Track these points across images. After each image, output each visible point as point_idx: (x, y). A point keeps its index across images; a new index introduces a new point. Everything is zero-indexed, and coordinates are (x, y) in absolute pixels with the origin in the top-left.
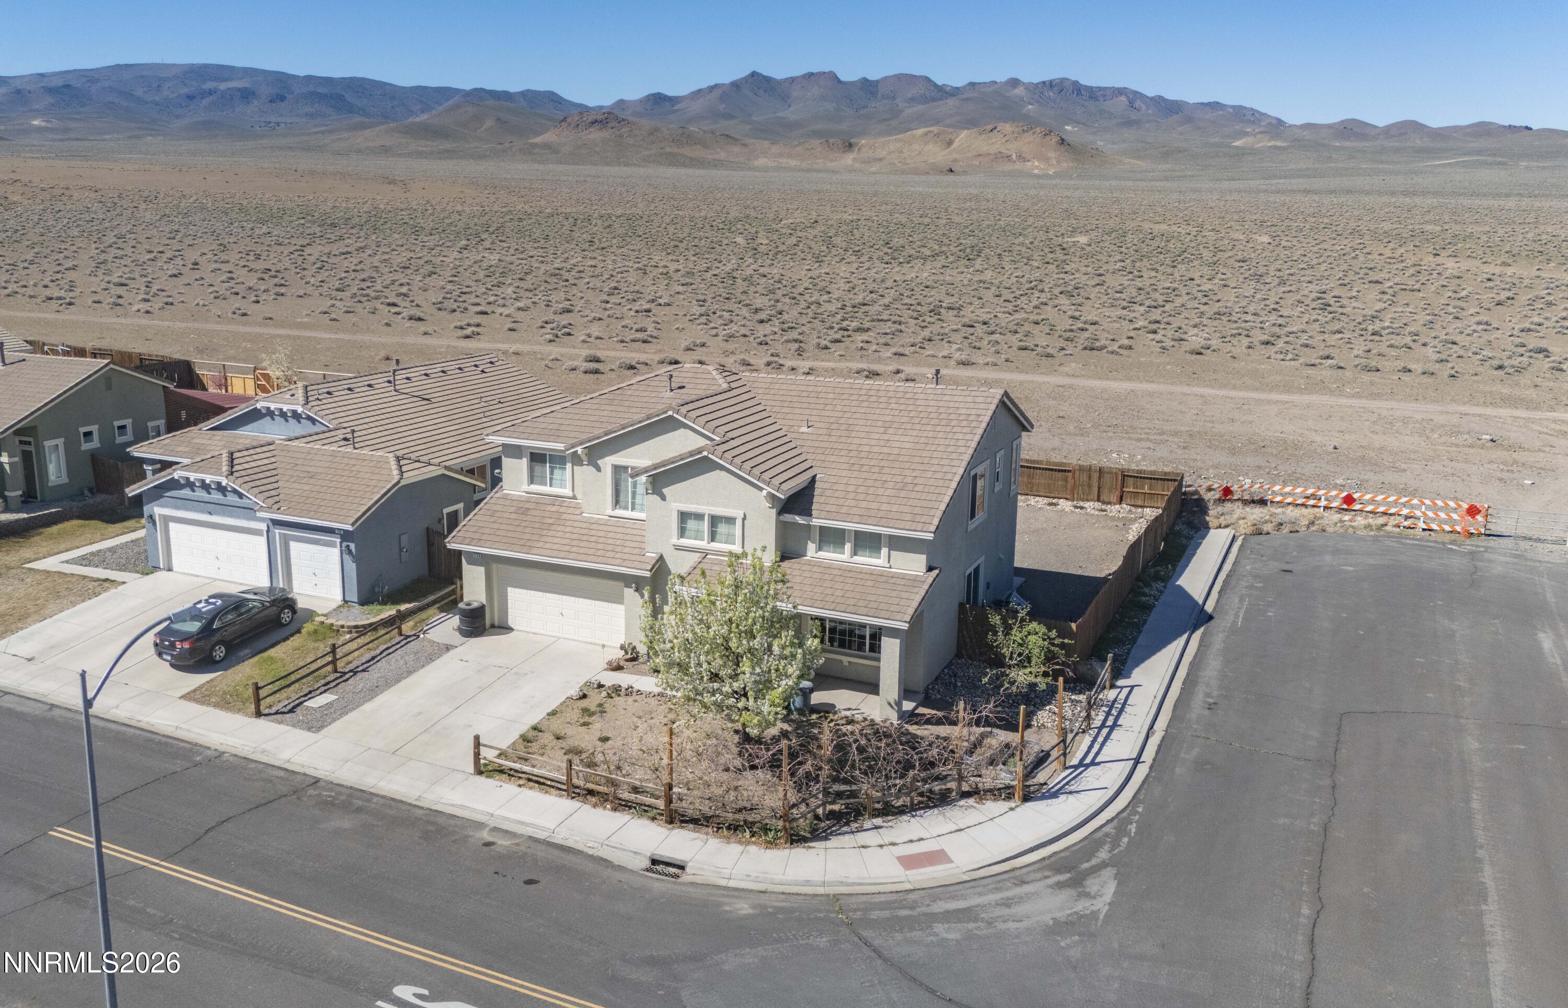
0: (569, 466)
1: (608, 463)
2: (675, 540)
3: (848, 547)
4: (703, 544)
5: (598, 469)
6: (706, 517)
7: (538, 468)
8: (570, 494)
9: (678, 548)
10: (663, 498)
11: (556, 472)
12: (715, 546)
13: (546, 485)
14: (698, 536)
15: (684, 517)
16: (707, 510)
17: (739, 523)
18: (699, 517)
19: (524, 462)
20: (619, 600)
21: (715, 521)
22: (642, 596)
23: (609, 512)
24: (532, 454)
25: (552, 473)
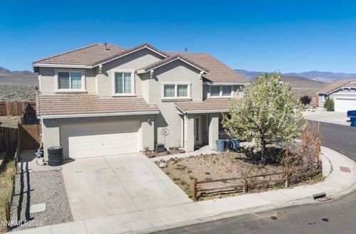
0: (83, 77)
1: (112, 72)
2: (163, 98)
3: (221, 93)
4: (176, 97)
5: (107, 75)
6: (176, 87)
7: (63, 81)
8: (85, 91)
9: (164, 101)
10: (157, 80)
11: (74, 81)
12: (179, 98)
13: (69, 88)
14: (172, 95)
15: (166, 87)
16: (176, 83)
17: (188, 87)
18: (173, 87)
19: (56, 77)
21: (179, 87)
22: (151, 124)
23: (114, 94)
24: (59, 73)
25: (72, 82)
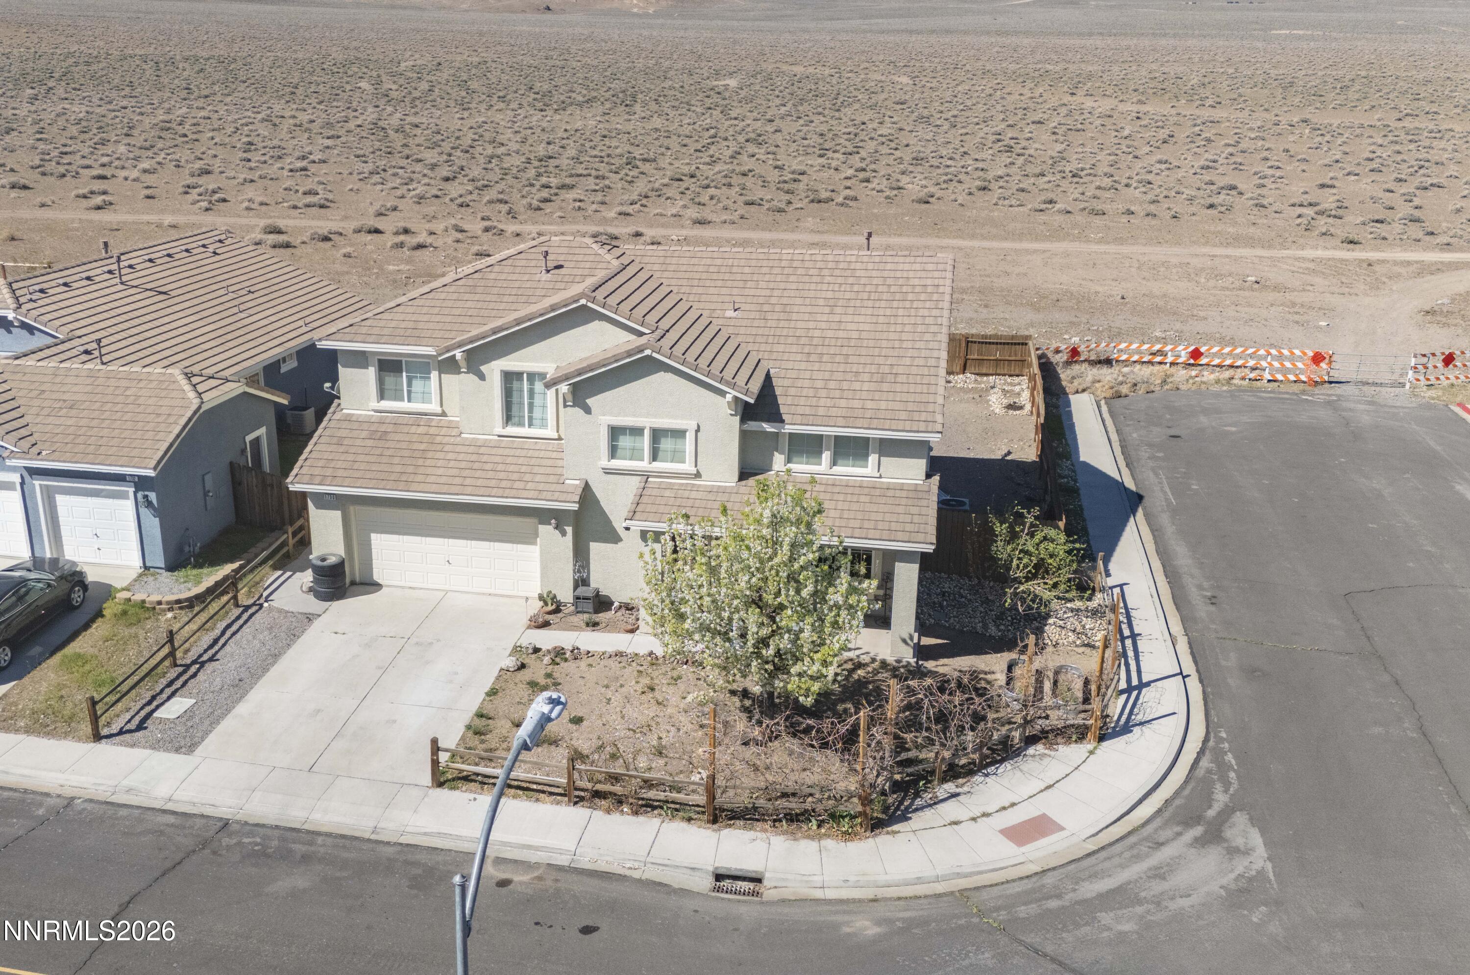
0: (434, 375)
1: (495, 369)
2: (605, 462)
3: (826, 456)
4: (644, 464)
5: (482, 377)
6: (647, 433)
7: (390, 380)
8: (438, 410)
9: (608, 472)
10: (588, 410)
11: (415, 383)
12: (658, 466)
13: (402, 400)
14: (635, 455)
15: (615, 432)
16: (648, 422)
17: (690, 436)
18: (637, 432)
19: (371, 373)
20: (530, 539)
21: (657, 434)
22: (564, 534)
23: (499, 430)
24: (380, 361)
25: (409, 385)
